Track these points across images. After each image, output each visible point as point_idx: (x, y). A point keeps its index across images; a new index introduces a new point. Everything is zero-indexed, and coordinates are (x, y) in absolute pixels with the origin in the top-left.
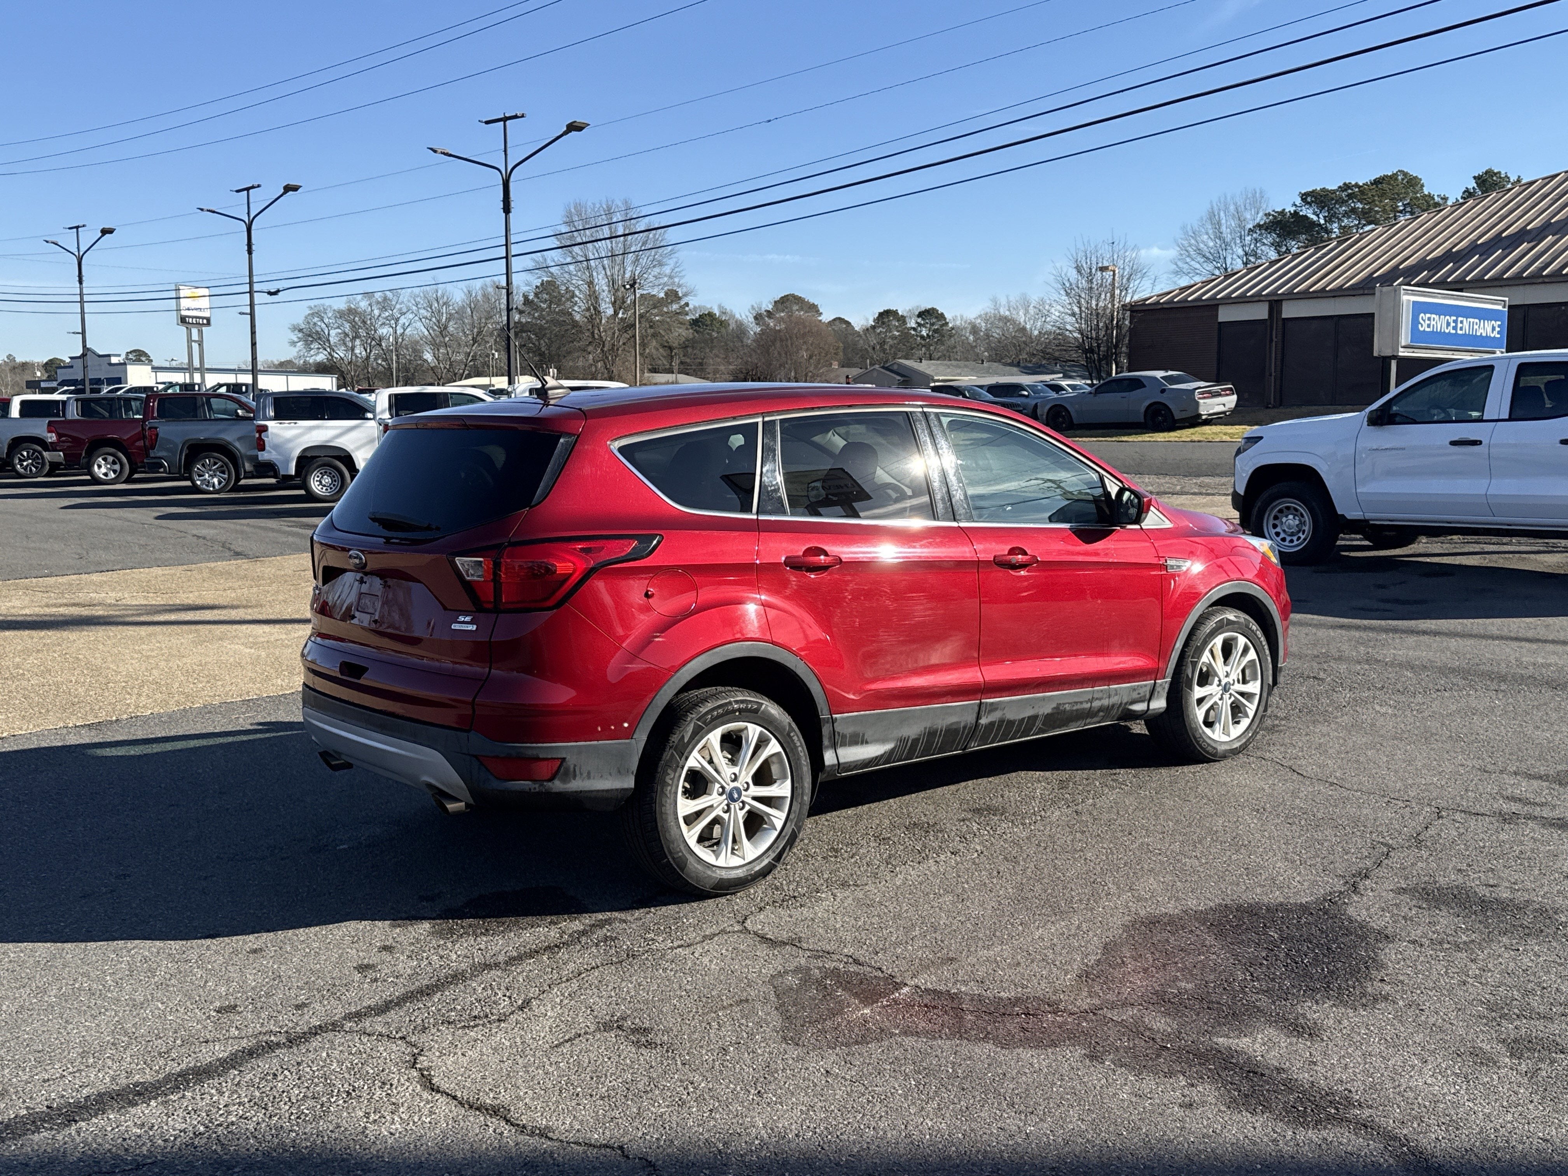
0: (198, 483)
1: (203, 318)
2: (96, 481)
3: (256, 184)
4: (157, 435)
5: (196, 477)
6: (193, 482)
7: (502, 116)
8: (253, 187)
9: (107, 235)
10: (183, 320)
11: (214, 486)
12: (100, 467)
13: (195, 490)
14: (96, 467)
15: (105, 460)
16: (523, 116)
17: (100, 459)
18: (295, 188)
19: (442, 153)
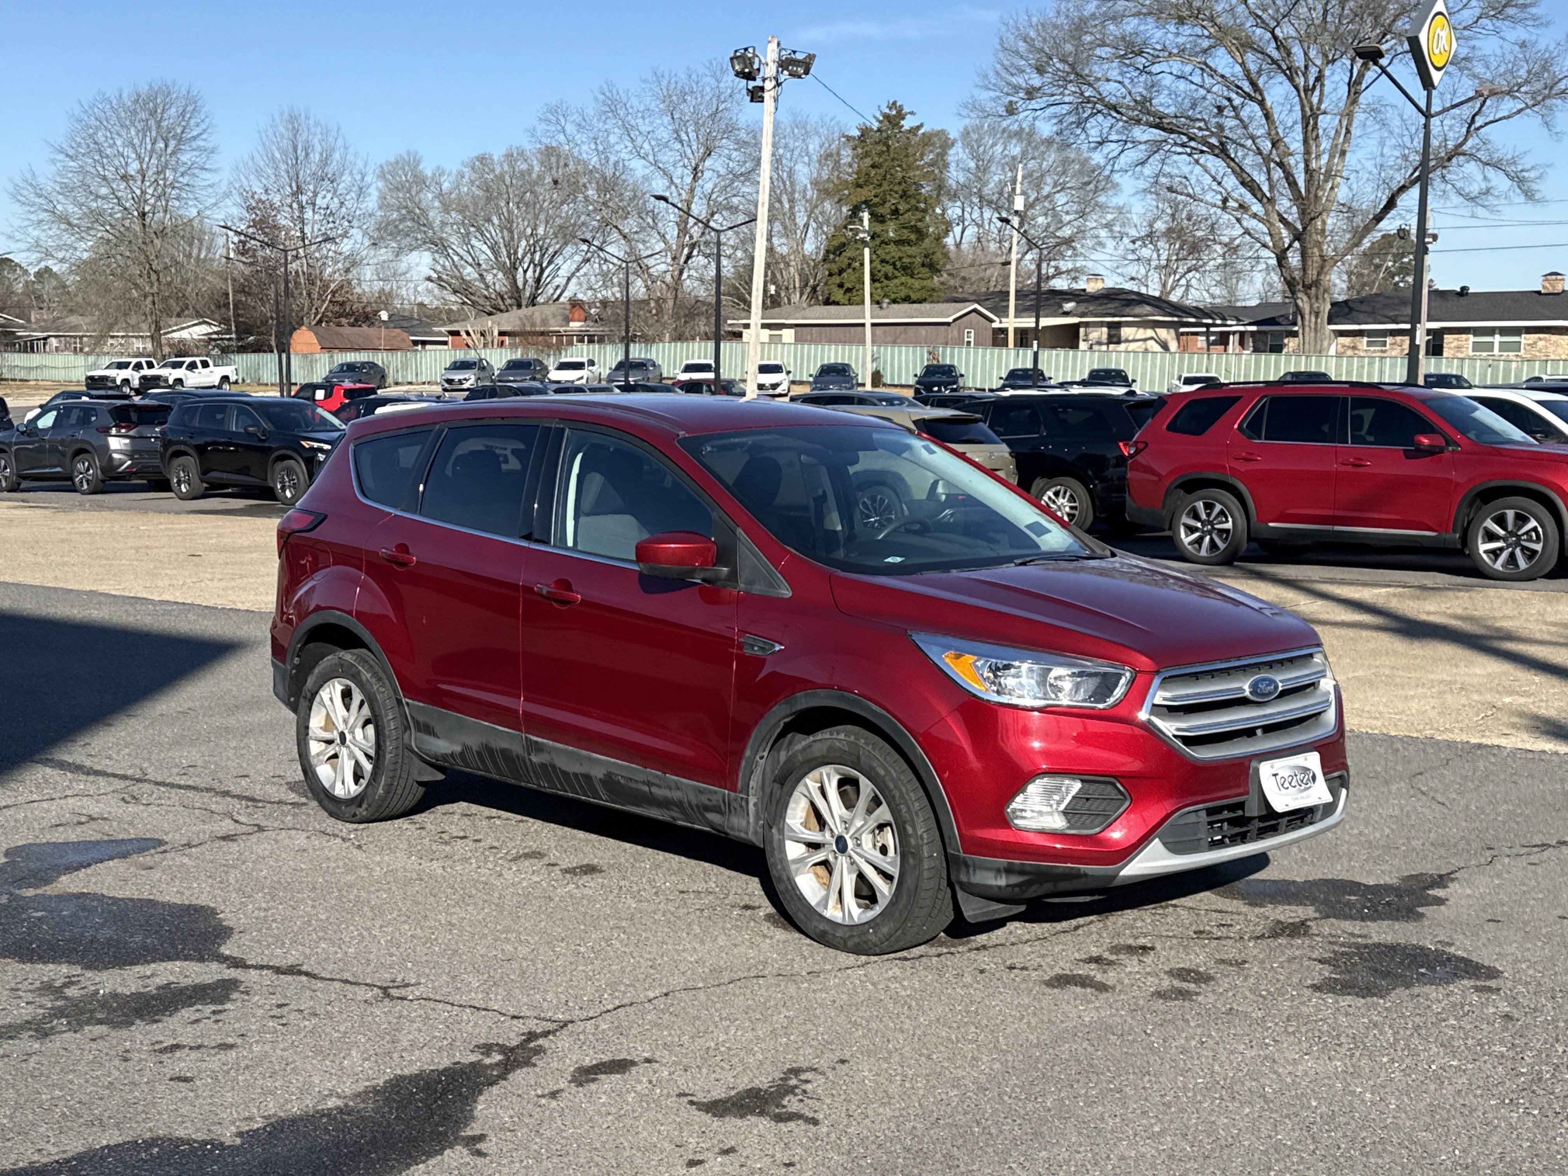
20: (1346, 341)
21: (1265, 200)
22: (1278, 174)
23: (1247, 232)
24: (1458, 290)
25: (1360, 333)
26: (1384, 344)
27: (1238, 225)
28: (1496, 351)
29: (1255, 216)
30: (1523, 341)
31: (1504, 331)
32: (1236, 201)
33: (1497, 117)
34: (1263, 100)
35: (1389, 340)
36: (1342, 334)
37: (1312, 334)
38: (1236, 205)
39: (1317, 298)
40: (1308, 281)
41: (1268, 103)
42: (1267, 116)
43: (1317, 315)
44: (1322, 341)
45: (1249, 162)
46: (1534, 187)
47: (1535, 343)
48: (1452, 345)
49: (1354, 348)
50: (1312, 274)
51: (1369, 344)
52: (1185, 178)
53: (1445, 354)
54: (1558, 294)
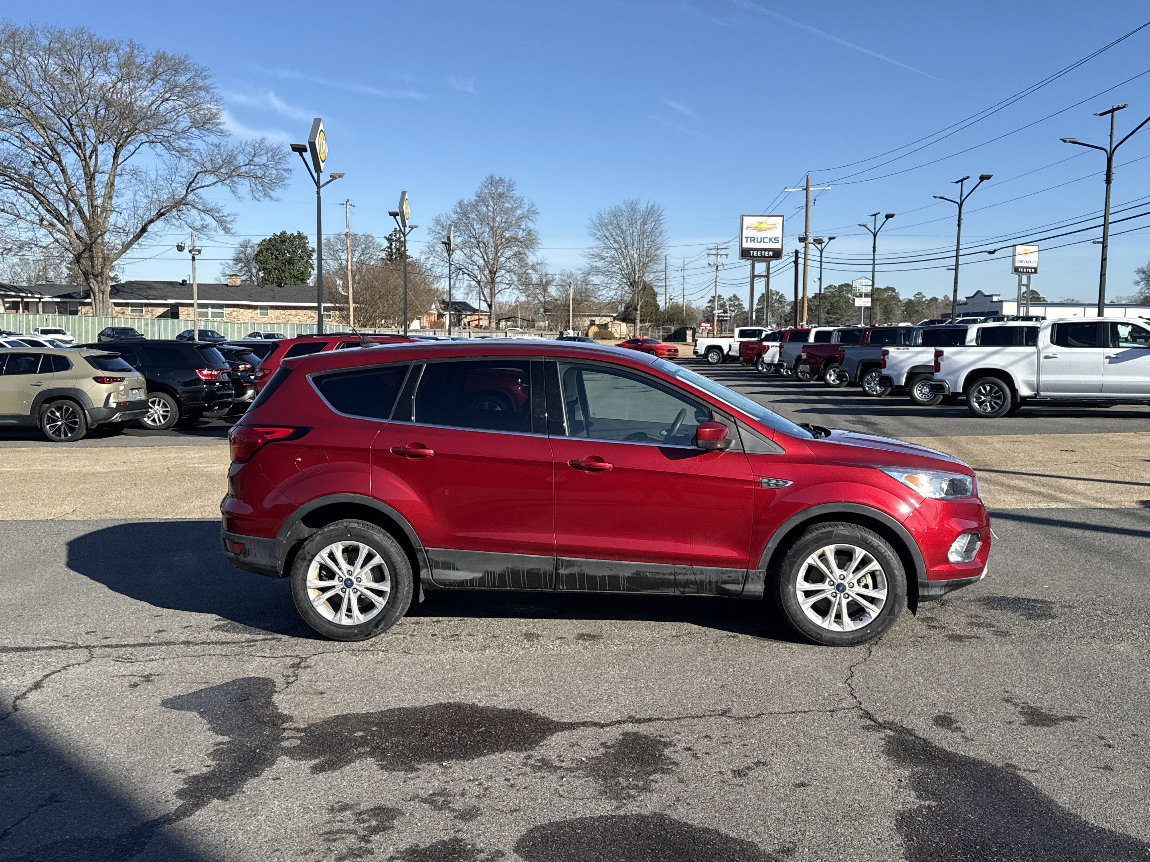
0: (867, 389)
1: (1031, 268)
2: (828, 385)
3: (966, 176)
4: (844, 356)
5: (866, 385)
6: (864, 388)
7: (1111, 108)
8: (964, 179)
9: (890, 219)
10: (1016, 270)
11: (876, 392)
12: (830, 375)
13: (865, 393)
14: (828, 376)
15: (834, 371)
16: (1124, 107)
17: (831, 371)
18: (988, 177)
19: (1070, 142)
20: (118, 309)
21: (65, 222)
22: (72, 206)
23: (57, 241)
24: (181, 282)
25: (126, 305)
26: (142, 311)
27: (50, 236)
28: (210, 318)
29: (60, 231)
30: (225, 312)
31: (213, 306)
32: (48, 221)
33: (203, 185)
34: (60, 161)
35: (144, 309)
36: (117, 305)
37: (101, 305)
38: (47, 223)
39: (102, 283)
40: (96, 273)
41: (64, 162)
42: (63, 171)
43: (103, 293)
44: (107, 309)
45: (53, 197)
46: (229, 226)
47: (231, 313)
48: (184, 313)
49: (123, 313)
50: (98, 268)
51: (132, 311)
52: (13, 204)
53: (180, 318)
54: (238, 286)
